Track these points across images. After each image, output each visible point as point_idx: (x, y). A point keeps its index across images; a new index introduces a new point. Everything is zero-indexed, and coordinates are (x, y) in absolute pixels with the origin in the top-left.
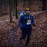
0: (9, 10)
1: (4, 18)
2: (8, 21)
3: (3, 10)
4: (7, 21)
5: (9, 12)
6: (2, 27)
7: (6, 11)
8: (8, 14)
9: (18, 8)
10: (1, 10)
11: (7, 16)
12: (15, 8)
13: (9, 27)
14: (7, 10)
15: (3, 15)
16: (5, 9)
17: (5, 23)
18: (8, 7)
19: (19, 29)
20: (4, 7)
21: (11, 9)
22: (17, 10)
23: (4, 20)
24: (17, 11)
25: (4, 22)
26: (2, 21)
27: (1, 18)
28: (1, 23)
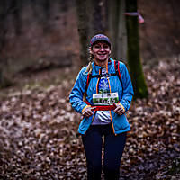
1: (43, 96)
2: (71, 116)
3: (29, 36)
4: (67, 123)
6: (23, 163)
8: (70, 66)
9: (142, 20)
10: (19, 33)
11: (65, 83)
12: (122, 18)
13: (76, 166)
14: (63, 33)
15: (30, 71)
16: (47, 30)
20: (36, 15)
22: (141, 33)
23: (40, 113)
25: (38, 131)
26: (24, 124)
27: (14, 95)
28: (19, 134)
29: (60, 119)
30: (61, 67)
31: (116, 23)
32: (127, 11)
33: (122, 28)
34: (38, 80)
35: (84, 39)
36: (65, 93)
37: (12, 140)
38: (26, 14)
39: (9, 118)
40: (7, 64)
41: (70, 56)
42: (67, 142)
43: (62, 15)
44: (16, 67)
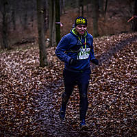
0: (37, 31)
1: (23, 53)
2: (34, 61)
3: (18, 30)
4: (32, 64)
5: (36, 35)
6: (16, 78)
7: (29, 32)
8: (33, 42)
10: (14, 29)
11: (32, 48)
13: (36, 80)
14: (31, 30)
15: (19, 44)
16: (25, 28)
17: (26, 68)
18: (32, 20)
20: (21, 22)
21: (42, 26)
22: (61, 31)
23: (22, 59)
24: (59, 34)
27: (12, 53)
28: (14, 67)
29: (30, 62)
30: (30, 42)
31: (52, 26)
32: (56, 21)
33: (54, 28)
34: (21, 47)
35: (40, 32)
36: (32, 52)
37: (12, 70)
38: (18, 22)
39: (11, 61)
40: (10, 41)
41: (34, 38)
42: (32, 71)
43: (31, 23)
44: (14, 42)
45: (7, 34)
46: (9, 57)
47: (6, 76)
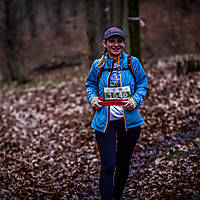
0: (86, 39)
2: (80, 109)
3: (43, 38)
4: (76, 115)
8: (78, 65)
10: (34, 35)
11: (75, 80)
12: (125, 21)
14: (73, 36)
16: (59, 33)
17: (63, 126)
18: (74, 14)
19: (157, 162)
21: (98, 28)
23: (53, 106)
24: (138, 44)
25: (51, 122)
27: (30, 90)
28: (34, 124)
29: (70, 112)
30: (71, 65)
32: (130, 16)
34: (51, 78)
35: (92, 41)
36: (74, 88)
37: (29, 130)
38: (41, 19)
39: (26, 110)
40: (23, 63)
41: (79, 55)
42: (77, 131)
43: (72, 19)
44: (32, 66)
45: (16, 48)
46: (21, 102)
47: (14, 145)
